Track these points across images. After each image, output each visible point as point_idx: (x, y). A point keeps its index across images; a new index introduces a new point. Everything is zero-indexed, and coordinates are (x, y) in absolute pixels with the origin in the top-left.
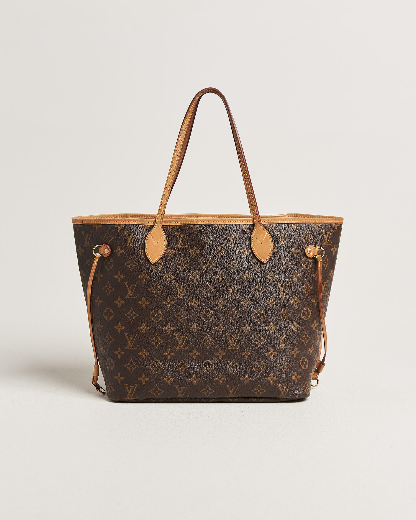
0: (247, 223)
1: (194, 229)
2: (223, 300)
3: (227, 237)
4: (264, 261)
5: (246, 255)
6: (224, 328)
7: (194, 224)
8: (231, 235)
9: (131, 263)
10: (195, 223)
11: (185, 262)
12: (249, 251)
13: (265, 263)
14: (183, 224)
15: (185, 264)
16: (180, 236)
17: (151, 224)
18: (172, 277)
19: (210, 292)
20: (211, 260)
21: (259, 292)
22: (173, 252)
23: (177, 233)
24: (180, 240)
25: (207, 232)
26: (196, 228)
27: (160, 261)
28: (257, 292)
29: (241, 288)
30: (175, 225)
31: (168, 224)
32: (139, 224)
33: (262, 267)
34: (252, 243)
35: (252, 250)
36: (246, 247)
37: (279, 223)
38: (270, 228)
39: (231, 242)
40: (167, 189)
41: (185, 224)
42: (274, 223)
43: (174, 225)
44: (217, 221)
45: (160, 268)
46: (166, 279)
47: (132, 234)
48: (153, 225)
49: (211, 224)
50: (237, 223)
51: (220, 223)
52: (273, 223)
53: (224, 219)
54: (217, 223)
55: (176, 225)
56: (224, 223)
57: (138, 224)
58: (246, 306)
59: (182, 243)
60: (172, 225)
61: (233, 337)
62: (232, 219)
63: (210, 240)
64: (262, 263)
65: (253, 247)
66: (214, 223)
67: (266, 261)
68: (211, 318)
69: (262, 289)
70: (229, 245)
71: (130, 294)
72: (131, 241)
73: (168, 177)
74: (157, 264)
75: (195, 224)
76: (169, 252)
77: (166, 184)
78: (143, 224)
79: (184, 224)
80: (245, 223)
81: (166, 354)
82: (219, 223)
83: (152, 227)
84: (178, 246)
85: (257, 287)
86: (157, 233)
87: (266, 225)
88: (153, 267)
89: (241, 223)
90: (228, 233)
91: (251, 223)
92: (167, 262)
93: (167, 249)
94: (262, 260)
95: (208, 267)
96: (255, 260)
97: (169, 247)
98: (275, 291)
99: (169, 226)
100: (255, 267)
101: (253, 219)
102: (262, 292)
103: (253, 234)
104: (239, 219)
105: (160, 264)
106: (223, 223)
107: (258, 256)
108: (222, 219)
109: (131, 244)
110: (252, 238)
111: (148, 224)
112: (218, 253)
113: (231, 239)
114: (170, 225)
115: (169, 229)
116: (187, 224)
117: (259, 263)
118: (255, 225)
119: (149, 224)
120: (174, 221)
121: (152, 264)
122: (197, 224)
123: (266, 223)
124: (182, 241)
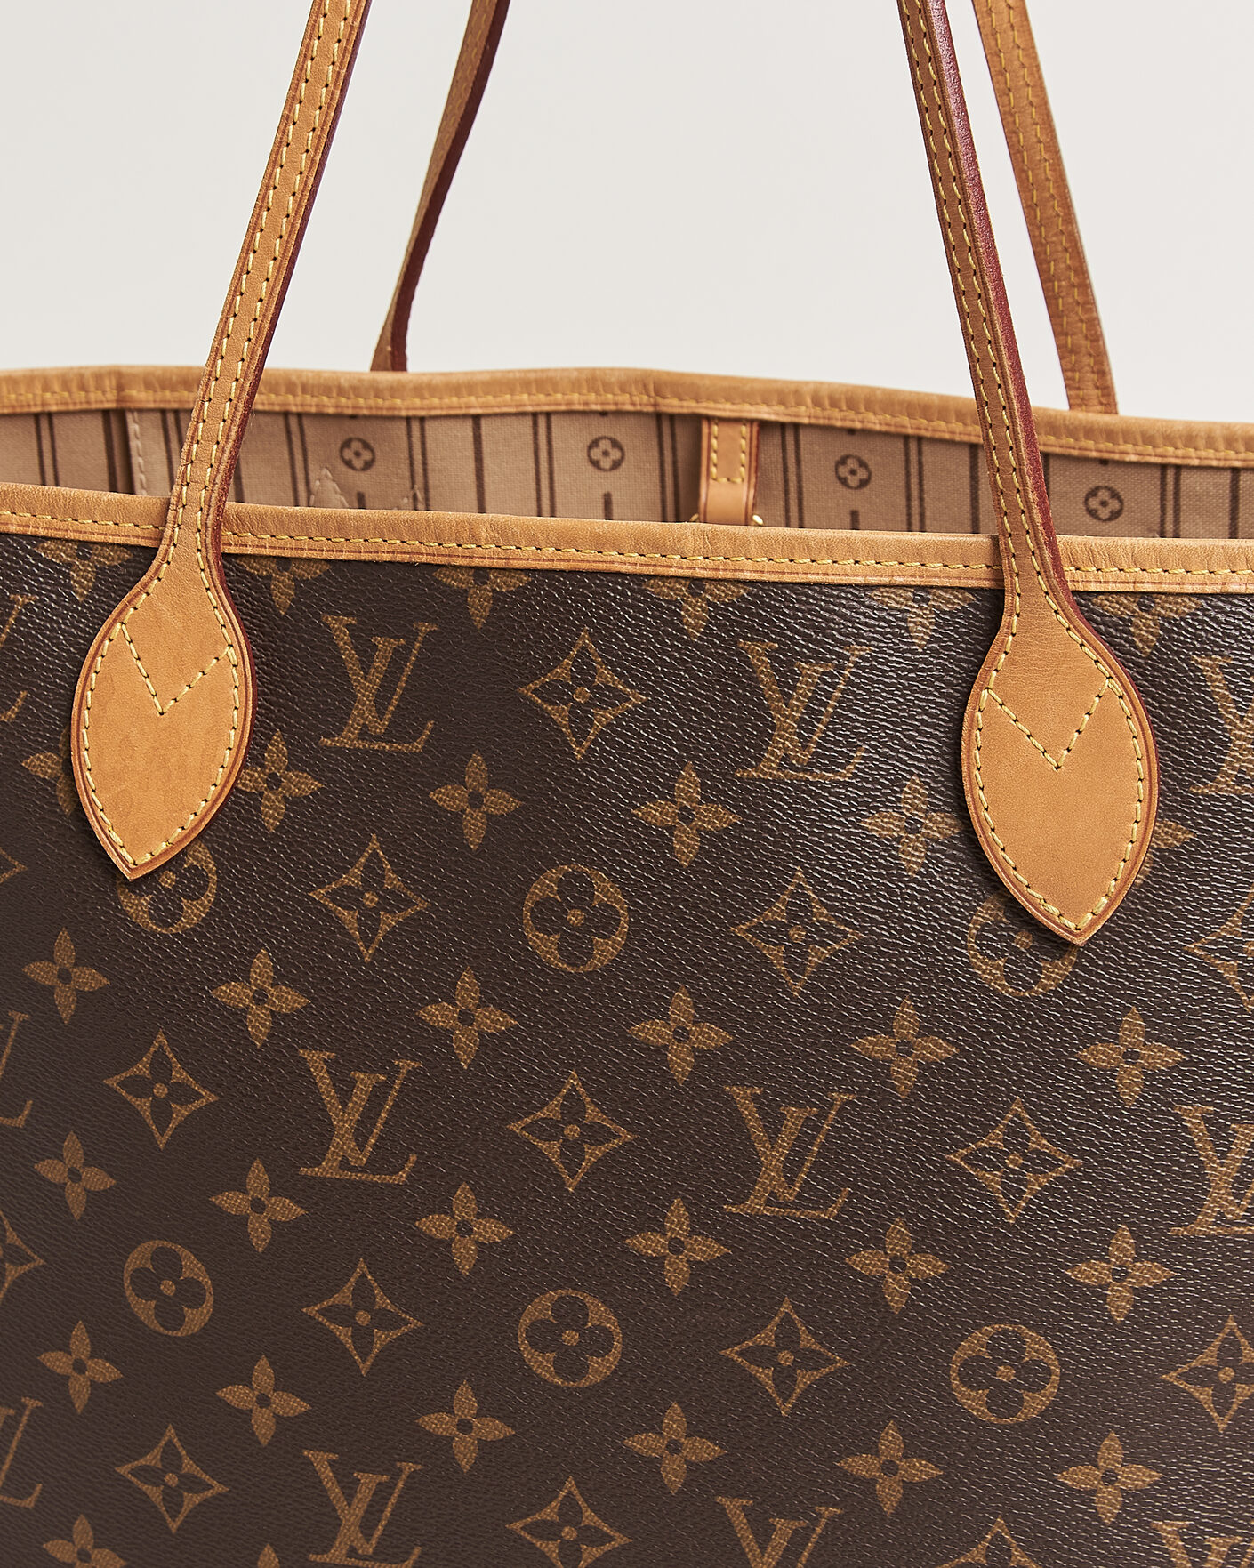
0: (939, 574)
1: (479, 605)
2: (699, 1226)
3: (749, 701)
4: (1065, 928)
5: (913, 857)
6: (707, 1451)
7: (477, 562)
8: (787, 677)
10: (487, 555)
11: (392, 881)
12: (940, 826)
13: (1079, 941)
14: (387, 557)
15: (392, 901)
16: (366, 655)
17: (133, 541)
18: (288, 1000)
19: (594, 1153)
20: (605, 890)
21: (1013, 1186)
22: (306, 785)
23: (339, 626)
24: (365, 689)
25: (585, 640)
26: (497, 597)
27: (202, 852)
28: (993, 1179)
29: (855, 1141)
30: (324, 555)
31: (267, 545)
32: (42, 532)
33: (1054, 973)
34: (974, 757)
35: (970, 825)
36: (916, 793)
37: (1233, 588)
38: (1145, 631)
39: (785, 741)
40: (269, 249)
41: (406, 558)
42: (1189, 589)
43: (314, 555)
44: (674, 551)
45: (194, 912)
46: (240, 1015)
48: (143, 543)
49: (619, 574)
50: (845, 580)
51: (700, 573)
52: (1177, 589)
53: (733, 538)
54: (673, 572)
55: (332, 556)
56: (729, 575)
57: (30, 531)
58: (897, 1291)
59: (381, 714)
60: (305, 554)
61: (779, 1523)
62: (804, 541)
63: (603, 718)
64: (1054, 944)
65: (979, 798)
66: (646, 570)
67: (1091, 926)
68: (594, 1362)
69: (1040, 1162)
70: (768, 768)
73: (280, 142)
74: (168, 880)
75: (487, 563)
76: (274, 781)
77: (261, 204)
78: (71, 535)
79: (399, 558)
80: (918, 581)
82: (688, 573)
83: (141, 559)
84: (349, 738)
85: (994, 1139)
86: (179, 625)
87: (1108, 605)
88: (138, 908)
89: (886, 580)
90: (762, 666)
91: (978, 575)
92: (249, 867)
93: (254, 754)
94: (1050, 912)
95: (575, 947)
96: (987, 912)
97: (277, 748)
98: (1160, 1178)
99: (284, 562)
100: (990, 972)
101: (995, 540)
102: (1036, 1183)
103: (986, 679)
104: (865, 542)
105: (193, 883)
106: (721, 575)
107: (1015, 881)
108: (713, 538)
110: (973, 719)
111: (110, 539)
112: (670, 829)
113: (786, 717)
114: (288, 553)
115: (282, 592)
116: (424, 559)
117: (1022, 940)
118: (1008, 599)
119: (121, 540)
120: (319, 528)
122: (502, 564)
123: (1111, 587)
124: (381, 700)
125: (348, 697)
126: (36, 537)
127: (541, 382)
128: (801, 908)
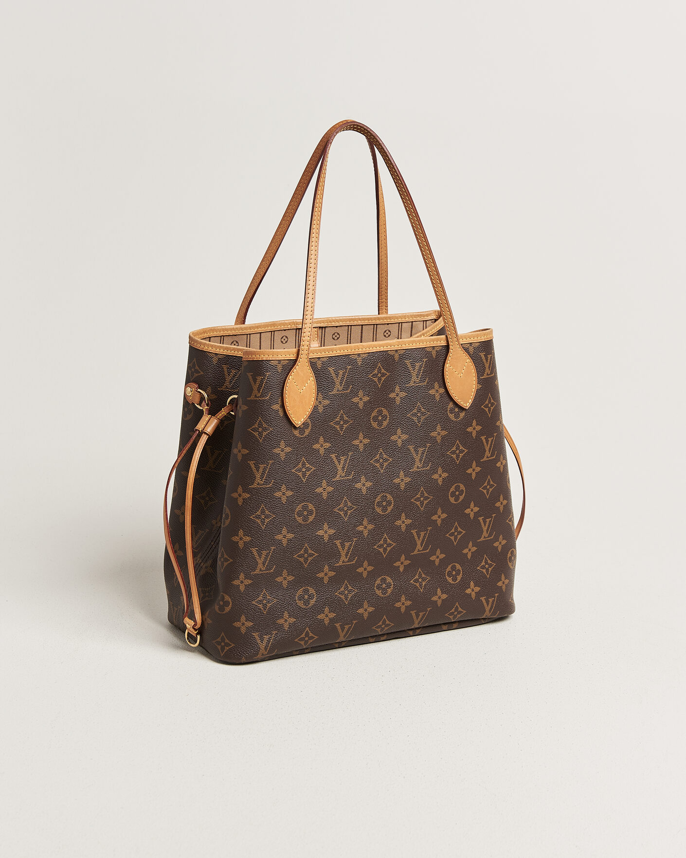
0: (436, 344)
1: (359, 361)
2: (406, 475)
3: (407, 372)
4: (464, 406)
5: (437, 397)
6: (409, 521)
7: (359, 353)
8: (414, 366)
9: (260, 427)
10: (360, 351)
11: (345, 418)
12: (442, 390)
13: (467, 408)
15: (346, 422)
16: (337, 375)
17: (291, 359)
18: (327, 445)
19: (385, 464)
21: (458, 457)
22: (327, 402)
23: (331, 370)
24: (337, 381)
25: (379, 365)
26: (363, 359)
28: (454, 456)
30: (328, 356)
31: (316, 356)
32: (271, 359)
33: (462, 415)
34: (447, 377)
35: (447, 389)
36: (436, 385)
37: (484, 340)
38: (471, 349)
39: (415, 378)
42: (478, 341)
43: (326, 356)
44: (392, 345)
45: (307, 432)
46: (318, 450)
47: (259, 378)
48: (294, 359)
49: (383, 351)
50: (421, 347)
51: (397, 349)
52: (476, 341)
53: (402, 341)
54: (392, 349)
55: (330, 355)
59: (341, 386)
60: (324, 356)
62: (414, 340)
63: (383, 379)
65: (448, 384)
66: (388, 350)
67: (469, 405)
68: (389, 507)
69: (461, 451)
70: (412, 384)
71: (260, 482)
72: (259, 391)
76: (321, 403)
78: (276, 359)
80: (433, 346)
81: (321, 575)
82: (395, 349)
83: (295, 362)
84: (335, 392)
85: (454, 448)
86: (302, 374)
88: (296, 433)
89: (428, 346)
90: (409, 364)
91: (444, 343)
93: (317, 399)
94: (462, 403)
96: (451, 405)
97: (321, 396)
101: (447, 336)
102: (461, 455)
103: (447, 362)
104: (424, 339)
106: (401, 348)
107: (456, 398)
109: (259, 395)
110: (446, 370)
111: (285, 359)
112: (395, 398)
113: (414, 374)
114: (320, 357)
115: (319, 364)
116: (348, 354)
118: (450, 346)
119: (288, 359)
120: (327, 350)
121: (295, 427)
122: (363, 352)
123: (465, 343)
124: (341, 383)
125: (333, 383)
126: (269, 360)
127: (273, 324)
128: (419, 410)
